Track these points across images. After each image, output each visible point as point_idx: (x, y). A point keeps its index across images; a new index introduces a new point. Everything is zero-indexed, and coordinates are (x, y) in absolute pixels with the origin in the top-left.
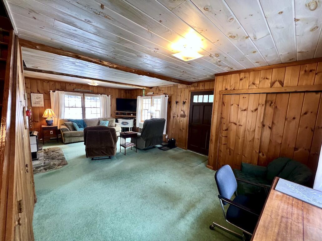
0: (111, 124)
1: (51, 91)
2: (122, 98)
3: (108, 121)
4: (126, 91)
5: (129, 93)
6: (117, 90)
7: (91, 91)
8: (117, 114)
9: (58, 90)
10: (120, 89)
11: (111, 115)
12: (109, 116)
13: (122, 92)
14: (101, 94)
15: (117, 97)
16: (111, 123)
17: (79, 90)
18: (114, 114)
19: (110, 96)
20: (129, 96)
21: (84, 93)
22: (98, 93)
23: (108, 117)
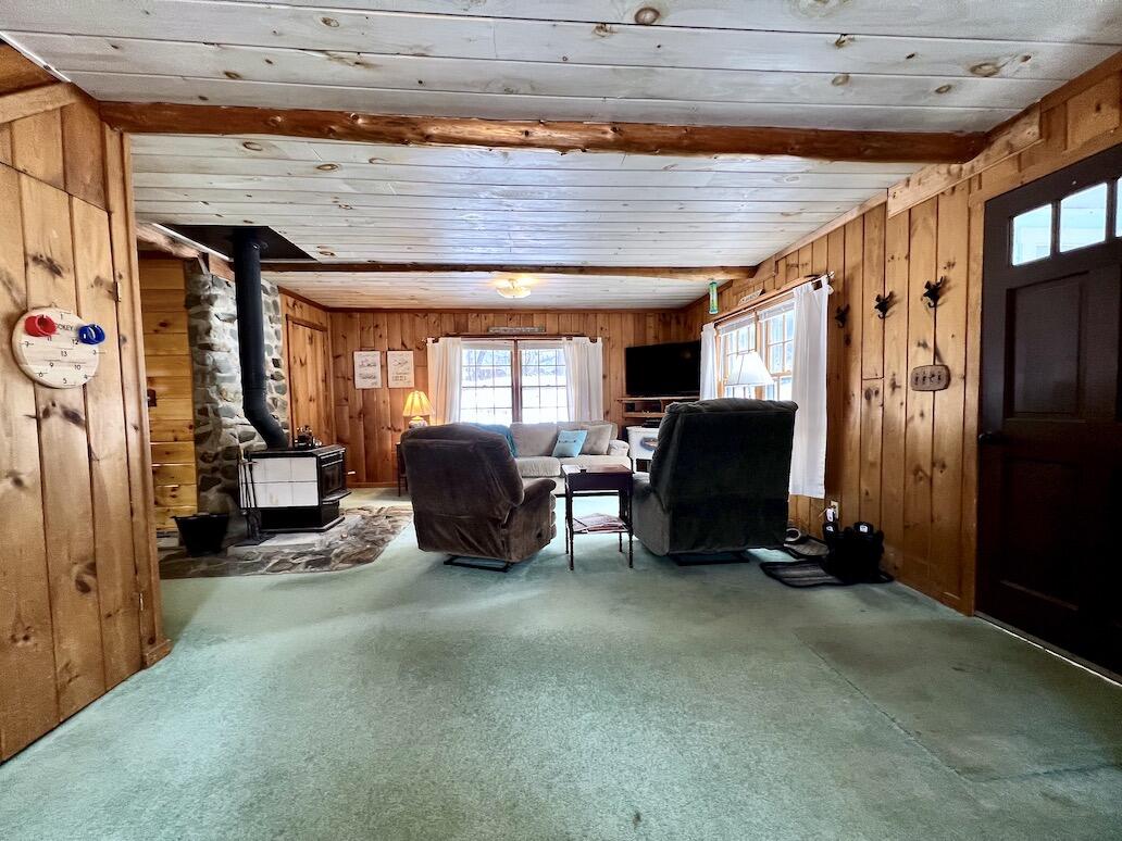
0: (595, 444)
1: (430, 340)
2: (651, 342)
3: (585, 433)
4: (664, 315)
5: (678, 323)
6: (630, 317)
7: (536, 329)
8: (630, 407)
9: (448, 335)
10: (640, 314)
11: (607, 413)
12: (598, 414)
13: (651, 321)
14: (570, 337)
15: (630, 341)
16: (593, 439)
17: (501, 330)
18: (618, 411)
19: (599, 339)
20: (676, 335)
21: (516, 337)
22: (558, 336)
23: (595, 418)
